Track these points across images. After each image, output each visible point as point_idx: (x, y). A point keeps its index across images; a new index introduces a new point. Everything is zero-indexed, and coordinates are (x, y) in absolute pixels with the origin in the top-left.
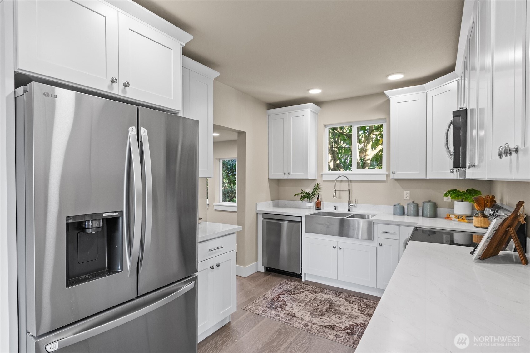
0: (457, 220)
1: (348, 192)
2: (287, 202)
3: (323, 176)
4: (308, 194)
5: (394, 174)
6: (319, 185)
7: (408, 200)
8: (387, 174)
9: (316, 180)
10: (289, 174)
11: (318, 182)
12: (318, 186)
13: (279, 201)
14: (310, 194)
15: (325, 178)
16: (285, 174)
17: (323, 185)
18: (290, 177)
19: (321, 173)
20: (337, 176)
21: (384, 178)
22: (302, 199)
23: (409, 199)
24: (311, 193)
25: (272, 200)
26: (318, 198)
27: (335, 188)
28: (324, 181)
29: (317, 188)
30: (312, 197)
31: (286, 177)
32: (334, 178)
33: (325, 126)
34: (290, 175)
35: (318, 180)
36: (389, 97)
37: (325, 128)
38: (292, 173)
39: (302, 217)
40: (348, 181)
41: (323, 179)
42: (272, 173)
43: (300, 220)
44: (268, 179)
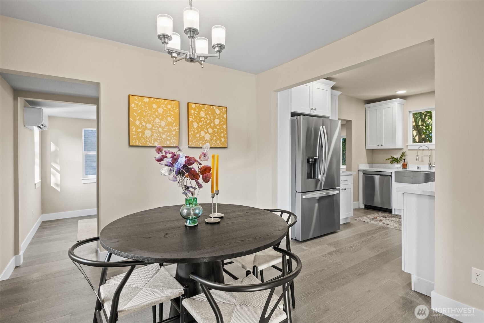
1: (428, 157)
2: (379, 165)
3: (408, 146)
4: (396, 159)
10: (381, 145)
11: (404, 151)
12: (404, 153)
15: (409, 148)
16: (378, 146)
17: (408, 153)
18: (382, 148)
19: (407, 145)
20: (419, 146)
22: (392, 163)
24: (398, 158)
25: (368, 163)
26: (404, 162)
27: (418, 154)
28: (409, 150)
29: (403, 155)
30: (400, 160)
31: (379, 148)
32: (417, 148)
33: (410, 112)
34: (382, 146)
35: (404, 149)
38: (383, 145)
39: (392, 172)
40: (428, 149)
41: (408, 149)
42: (369, 145)
43: (390, 174)
44: (366, 149)
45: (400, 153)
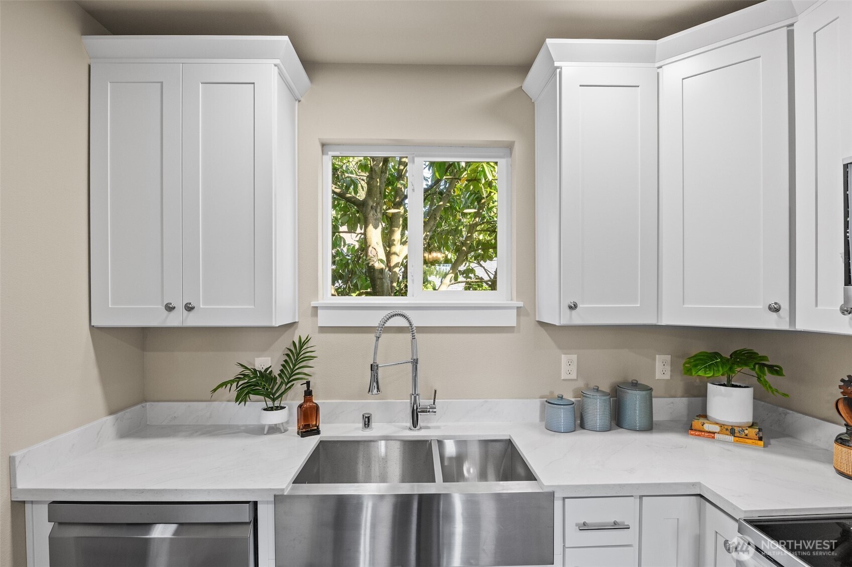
0: (732, 438)
2: (180, 408)
3: (319, 311)
4: (266, 377)
5: (574, 312)
6: (305, 343)
7: (575, 380)
8: (518, 308)
9: (295, 326)
10: (189, 308)
11: (301, 333)
12: (301, 347)
13: (148, 404)
14: (275, 378)
15: (324, 319)
16: (170, 308)
17: (319, 344)
18: (192, 320)
19: (314, 304)
20: (385, 313)
21: (509, 319)
22: (242, 397)
23: (574, 376)
24: (276, 373)
25: (111, 413)
26: (308, 393)
27: (374, 359)
28: (323, 330)
29: (298, 354)
30: (284, 387)
31: (175, 320)
32: (374, 319)
33: (324, 146)
34: (192, 313)
35: (300, 325)
36: (556, 64)
37: (323, 154)
38: (201, 305)
39: (255, 504)
40: (410, 329)
41: (319, 325)
42: (110, 306)
43: (245, 515)
44: (92, 327)
45: (284, 343)
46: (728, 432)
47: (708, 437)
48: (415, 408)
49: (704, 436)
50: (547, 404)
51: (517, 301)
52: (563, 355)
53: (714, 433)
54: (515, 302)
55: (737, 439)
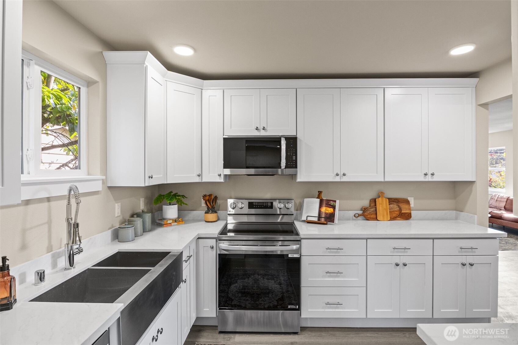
8: (102, 180)
46: (174, 222)
47: (170, 225)
48: (72, 253)
49: (169, 226)
50: (119, 229)
51: (100, 176)
52: (116, 204)
53: (171, 223)
54: (99, 177)
55: (178, 223)
